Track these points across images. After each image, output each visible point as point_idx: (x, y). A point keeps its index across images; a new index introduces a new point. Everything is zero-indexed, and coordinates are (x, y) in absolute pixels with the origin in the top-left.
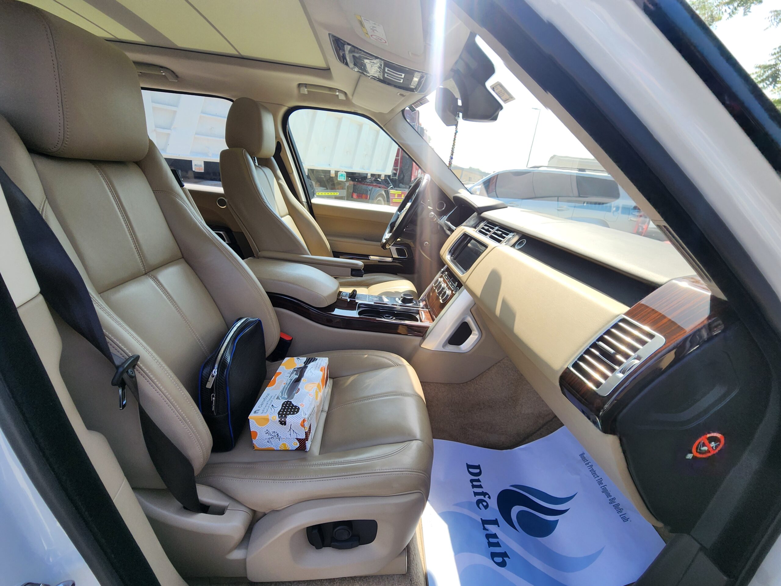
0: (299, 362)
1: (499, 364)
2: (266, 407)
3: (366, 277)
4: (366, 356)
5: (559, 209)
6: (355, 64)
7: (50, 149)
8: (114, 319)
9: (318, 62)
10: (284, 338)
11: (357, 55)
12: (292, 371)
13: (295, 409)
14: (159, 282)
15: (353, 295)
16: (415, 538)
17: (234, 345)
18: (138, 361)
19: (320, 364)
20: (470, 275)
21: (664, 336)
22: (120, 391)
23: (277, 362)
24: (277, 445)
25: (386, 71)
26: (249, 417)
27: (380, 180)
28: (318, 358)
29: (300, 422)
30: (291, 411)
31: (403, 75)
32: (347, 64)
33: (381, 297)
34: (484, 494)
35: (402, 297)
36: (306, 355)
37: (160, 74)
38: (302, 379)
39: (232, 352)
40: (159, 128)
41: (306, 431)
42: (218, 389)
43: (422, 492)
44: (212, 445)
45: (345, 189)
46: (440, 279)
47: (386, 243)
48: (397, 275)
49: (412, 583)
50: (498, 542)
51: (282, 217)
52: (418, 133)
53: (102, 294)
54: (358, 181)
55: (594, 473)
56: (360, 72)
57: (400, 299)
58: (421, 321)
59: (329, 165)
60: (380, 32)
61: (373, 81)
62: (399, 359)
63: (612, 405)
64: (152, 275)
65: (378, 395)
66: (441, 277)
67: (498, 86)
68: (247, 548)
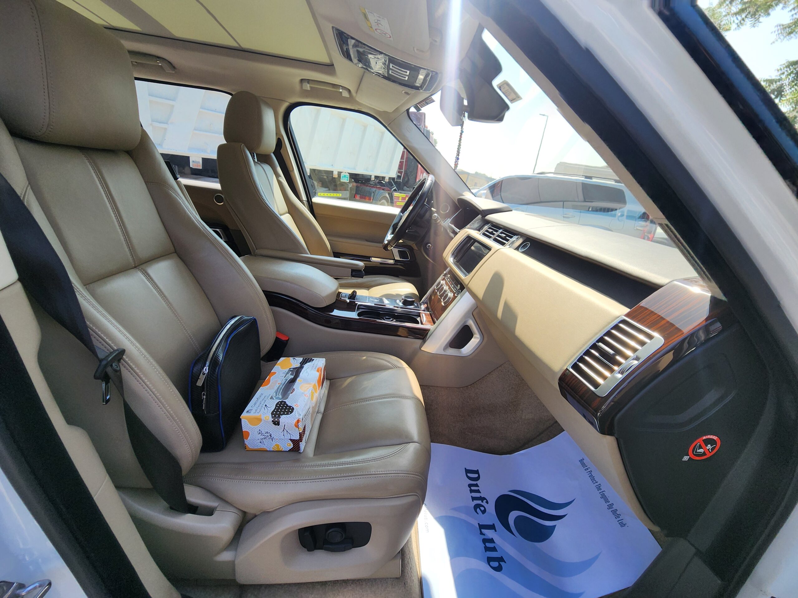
0: (295, 362)
1: (501, 368)
2: (259, 406)
3: (366, 279)
4: (365, 358)
5: (565, 216)
6: (360, 61)
7: (34, 133)
8: (99, 312)
9: (322, 57)
10: (281, 338)
11: (361, 50)
12: (287, 371)
13: (289, 409)
14: (149, 276)
15: (353, 296)
16: (411, 542)
17: (227, 343)
18: (123, 354)
19: (317, 365)
20: (473, 277)
21: (663, 337)
22: (104, 385)
23: (272, 362)
24: (269, 446)
25: (391, 67)
26: (241, 417)
27: (384, 183)
28: (315, 359)
29: (294, 423)
30: (285, 411)
31: (408, 72)
32: (351, 60)
33: (382, 299)
34: (482, 499)
35: (403, 299)
36: (303, 356)
37: (156, 64)
38: (298, 379)
39: (224, 351)
40: (156, 122)
41: (301, 432)
42: (209, 387)
43: (419, 496)
44: (201, 445)
45: (348, 190)
46: (442, 282)
47: (387, 245)
48: (398, 277)
49: (406, 586)
50: (494, 547)
51: (281, 215)
52: (424, 135)
53: (87, 286)
54: (362, 183)
55: (593, 478)
56: (364, 68)
57: (400, 301)
58: (422, 323)
59: (332, 165)
60: (385, 26)
61: (377, 78)
62: (398, 361)
63: (610, 406)
64: (142, 269)
65: (374, 397)
66: (443, 279)
67: (505, 85)
68: (236, 550)
